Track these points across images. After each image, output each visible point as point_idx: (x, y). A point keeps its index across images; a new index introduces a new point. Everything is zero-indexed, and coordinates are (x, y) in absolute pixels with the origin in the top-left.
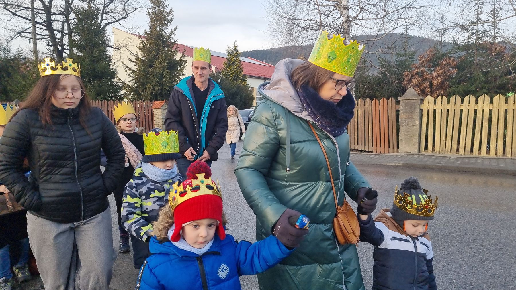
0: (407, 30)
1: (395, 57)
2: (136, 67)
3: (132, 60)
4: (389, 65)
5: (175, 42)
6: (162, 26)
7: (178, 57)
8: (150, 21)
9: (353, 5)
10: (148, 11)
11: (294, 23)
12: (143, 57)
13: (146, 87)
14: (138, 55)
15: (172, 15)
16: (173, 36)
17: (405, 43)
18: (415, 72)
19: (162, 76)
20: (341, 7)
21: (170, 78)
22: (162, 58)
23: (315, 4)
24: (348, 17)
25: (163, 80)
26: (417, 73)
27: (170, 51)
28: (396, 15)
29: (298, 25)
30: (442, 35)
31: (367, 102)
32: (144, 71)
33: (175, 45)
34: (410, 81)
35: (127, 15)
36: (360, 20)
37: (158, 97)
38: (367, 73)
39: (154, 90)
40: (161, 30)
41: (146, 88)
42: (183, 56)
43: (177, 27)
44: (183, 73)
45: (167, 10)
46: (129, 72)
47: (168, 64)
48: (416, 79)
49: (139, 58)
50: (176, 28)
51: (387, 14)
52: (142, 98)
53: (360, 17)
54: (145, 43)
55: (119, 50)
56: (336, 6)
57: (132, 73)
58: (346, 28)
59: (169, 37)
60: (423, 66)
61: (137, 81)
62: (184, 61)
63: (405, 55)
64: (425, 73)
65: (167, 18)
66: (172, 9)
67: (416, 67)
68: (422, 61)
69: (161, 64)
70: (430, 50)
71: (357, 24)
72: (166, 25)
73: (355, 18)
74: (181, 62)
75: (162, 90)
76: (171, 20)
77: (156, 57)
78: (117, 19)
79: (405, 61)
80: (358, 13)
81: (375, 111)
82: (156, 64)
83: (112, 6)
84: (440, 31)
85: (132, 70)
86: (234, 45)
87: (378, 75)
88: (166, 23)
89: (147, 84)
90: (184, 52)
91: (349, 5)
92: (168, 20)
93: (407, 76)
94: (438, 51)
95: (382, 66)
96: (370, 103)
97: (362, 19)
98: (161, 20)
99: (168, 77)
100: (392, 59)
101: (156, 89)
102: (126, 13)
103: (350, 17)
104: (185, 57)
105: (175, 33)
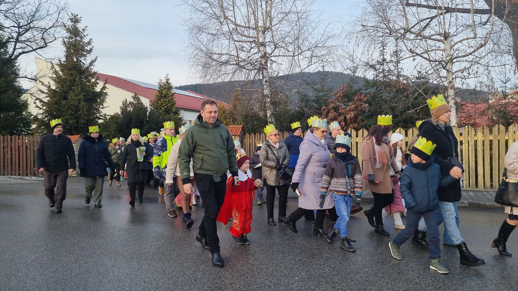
0: (323, 67)
1: (315, 92)
2: (48, 99)
3: (43, 92)
4: (308, 100)
5: (95, 73)
6: (81, 57)
7: (98, 89)
8: (66, 50)
10: (64, 40)
12: (57, 88)
14: (50, 86)
15: (92, 46)
16: (92, 67)
17: (323, 79)
18: (331, 106)
19: (77, 109)
20: (258, 43)
21: (87, 111)
22: (77, 89)
25: (79, 113)
26: (333, 108)
27: (89, 83)
30: (354, 72)
32: (56, 103)
33: (96, 77)
34: (327, 115)
35: (46, 44)
36: (277, 56)
37: (73, 131)
38: (289, 108)
39: (68, 123)
40: (79, 60)
44: (103, 105)
45: (86, 40)
46: (39, 104)
47: (84, 95)
48: (332, 113)
49: (51, 89)
50: (96, 59)
54: (59, 74)
55: (36, 80)
56: (253, 41)
57: (42, 105)
58: (263, 63)
59: (88, 67)
60: (339, 101)
61: (48, 114)
62: (104, 93)
63: (322, 91)
64: (340, 108)
67: (332, 102)
68: (337, 96)
69: (76, 96)
70: (343, 86)
72: (85, 56)
73: (271, 55)
74: (102, 95)
75: (78, 123)
76: (90, 51)
77: (70, 89)
78: (34, 48)
79: (322, 96)
80: (273, 50)
82: (71, 96)
85: (44, 102)
86: (166, 78)
87: (298, 109)
88: (85, 53)
91: (266, 42)
92: (87, 50)
93: (325, 110)
94: (351, 87)
98: (78, 50)
99: (84, 109)
100: (311, 94)
103: (267, 53)
104: (106, 89)
105: (95, 64)
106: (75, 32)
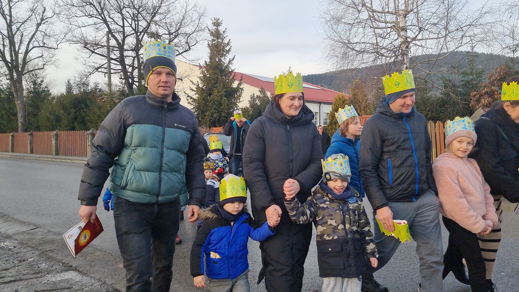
0: (473, 48)
1: (460, 77)
2: (197, 96)
3: (193, 90)
4: (454, 86)
5: (232, 71)
6: (221, 57)
7: (235, 85)
8: (210, 52)
9: (410, 25)
10: (208, 43)
11: (349, 47)
12: (204, 86)
13: (206, 114)
14: (198, 85)
15: (230, 46)
16: (230, 66)
17: (472, 61)
18: (484, 91)
19: (220, 104)
20: (398, 28)
21: (228, 105)
22: (220, 86)
23: (371, 27)
24: (406, 38)
25: (221, 107)
26: (486, 93)
27: (228, 80)
28: (460, 34)
29: (353, 49)
30: (513, 51)
31: (430, 125)
32: (204, 99)
33: (233, 74)
34: (478, 101)
35: (189, 47)
36: (420, 40)
37: (217, 123)
38: (429, 95)
39: (212, 116)
40: (220, 60)
41: (205, 116)
42: (240, 84)
43: (234, 56)
44: (239, 100)
45: (226, 41)
46: (190, 101)
47: (225, 92)
48: (486, 99)
49: (199, 87)
50: (234, 58)
51: (449, 33)
52: (202, 125)
53: (420, 37)
54: (205, 73)
55: (182, 80)
56: (393, 27)
57: (193, 102)
58: (405, 49)
59: (227, 66)
60: (493, 85)
61: (198, 109)
62: (241, 88)
63: (472, 74)
64: (496, 93)
65: (226, 48)
66: (230, 40)
67: (485, 87)
68: (491, 79)
69: (220, 92)
70: (501, 68)
71: (416, 45)
72: (225, 55)
73: (414, 39)
74: (238, 90)
75: (220, 116)
76: (229, 50)
77: (215, 86)
78: (180, 52)
79: (472, 80)
80: (417, 33)
81: (439, 134)
82: (215, 92)
83: (176, 41)
84: (511, 47)
85: (193, 99)
86: (289, 71)
87: (442, 96)
88: (225, 53)
89: (206, 112)
90: (241, 80)
91: (407, 26)
92: (226, 50)
93: (475, 95)
94: (510, 68)
95: (446, 87)
96: (434, 125)
97: (422, 39)
98: (220, 51)
99: (226, 104)
100: (457, 78)
101: (215, 116)
102: (189, 46)
103: (409, 37)
104: (242, 85)
105: (233, 62)
106: (217, 35)
